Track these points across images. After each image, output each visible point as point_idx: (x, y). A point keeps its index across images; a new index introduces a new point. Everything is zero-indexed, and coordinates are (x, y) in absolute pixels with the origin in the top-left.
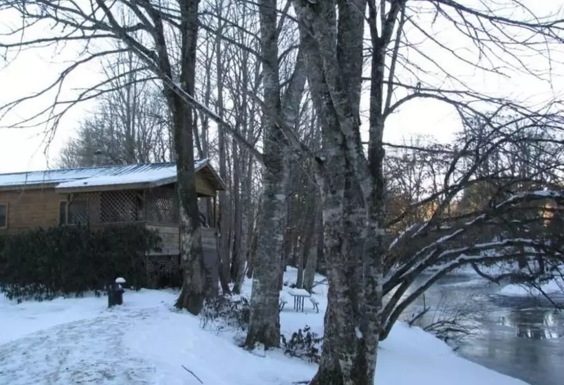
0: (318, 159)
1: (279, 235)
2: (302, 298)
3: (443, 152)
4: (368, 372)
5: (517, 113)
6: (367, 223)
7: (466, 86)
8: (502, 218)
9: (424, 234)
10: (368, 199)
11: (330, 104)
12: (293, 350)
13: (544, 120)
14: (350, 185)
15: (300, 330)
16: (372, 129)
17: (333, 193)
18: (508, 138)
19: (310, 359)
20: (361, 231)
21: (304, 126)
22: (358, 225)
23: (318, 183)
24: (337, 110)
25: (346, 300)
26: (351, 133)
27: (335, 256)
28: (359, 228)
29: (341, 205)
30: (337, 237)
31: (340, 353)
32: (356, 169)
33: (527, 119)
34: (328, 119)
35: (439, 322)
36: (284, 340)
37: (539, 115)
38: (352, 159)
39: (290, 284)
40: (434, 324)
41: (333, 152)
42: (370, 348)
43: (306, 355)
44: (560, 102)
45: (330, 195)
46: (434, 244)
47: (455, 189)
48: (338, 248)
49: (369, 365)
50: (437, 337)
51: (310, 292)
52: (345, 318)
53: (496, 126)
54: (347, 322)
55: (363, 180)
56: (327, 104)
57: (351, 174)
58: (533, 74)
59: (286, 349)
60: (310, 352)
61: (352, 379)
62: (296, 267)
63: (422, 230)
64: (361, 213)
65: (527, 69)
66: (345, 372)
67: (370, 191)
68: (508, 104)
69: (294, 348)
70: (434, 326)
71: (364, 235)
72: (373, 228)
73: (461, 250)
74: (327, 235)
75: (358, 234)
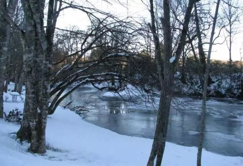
0: (22, 31)
1: (4, 66)
2: (16, 96)
3: (81, 34)
4: (43, 127)
5: (114, 20)
6: (44, 62)
7: (94, 6)
8: (105, 64)
9: (71, 69)
10: (45, 51)
11: (29, 6)
12: (10, 119)
13: (124, 24)
14: (37, 44)
15: (13, 110)
16: (48, 20)
17: (29, 47)
18: (109, 30)
19: (18, 123)
20: (41, 65)
21: (20, 18)
22: (41, 63)
23: (22, 42)
24: (33, 9)
25: (33, 96)
26: (38, 21)
27: (29, 76)
28: (40, 64)
29: (32, 53)
30: (30, 67)
31: (30, 119)
32: (40, 37)
33: (118, 23)
34: (28, 13)
35: (77, 107)
36: (5, 115)
37: (123, 22)
38: (39, 33)
39: (11, 90)
40: (75, 108)
41: (29, 29)
42: (44, 117)
43: (16, 121)
44: (131, 17)
45: (27, 48)
46: (75, 73)
47: (86, 50)
48: (30, 72)
49: (43, 124)
50: (76, 113)
51: (20, 94)
52: (33, 104)
53: (104, 24)
54: (34, 105)
55: (43, 42)
56: (28, 6)
57: (38, 40)
58: (122, 4)
59: (6, 119)
60: (18, 120)
61: (35, 130)
62: (14, 82)
63: (70, 67)
64: (42, 57)
65: (119, 2)
66: (32, 127)
67: (46, 48)
68: (110, 16)
69: (10, 118)
70: (75, 109)
71: (42, 67)
72: (46, 64)
73: (86, 76)
74: (25, 66)
75: (40, 67)
